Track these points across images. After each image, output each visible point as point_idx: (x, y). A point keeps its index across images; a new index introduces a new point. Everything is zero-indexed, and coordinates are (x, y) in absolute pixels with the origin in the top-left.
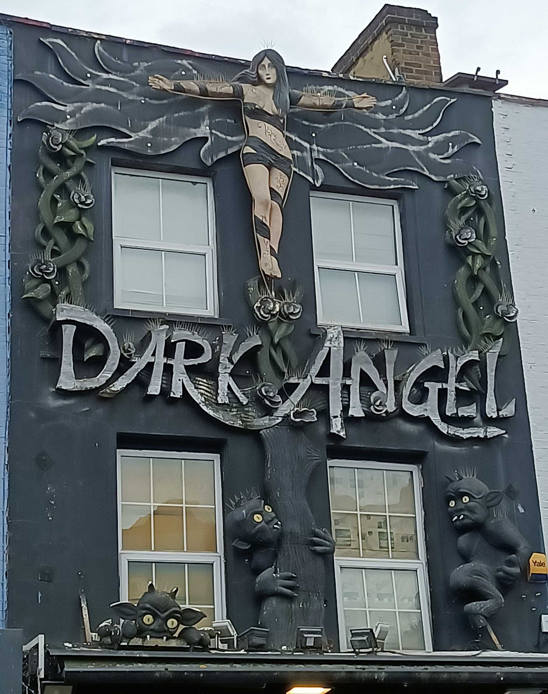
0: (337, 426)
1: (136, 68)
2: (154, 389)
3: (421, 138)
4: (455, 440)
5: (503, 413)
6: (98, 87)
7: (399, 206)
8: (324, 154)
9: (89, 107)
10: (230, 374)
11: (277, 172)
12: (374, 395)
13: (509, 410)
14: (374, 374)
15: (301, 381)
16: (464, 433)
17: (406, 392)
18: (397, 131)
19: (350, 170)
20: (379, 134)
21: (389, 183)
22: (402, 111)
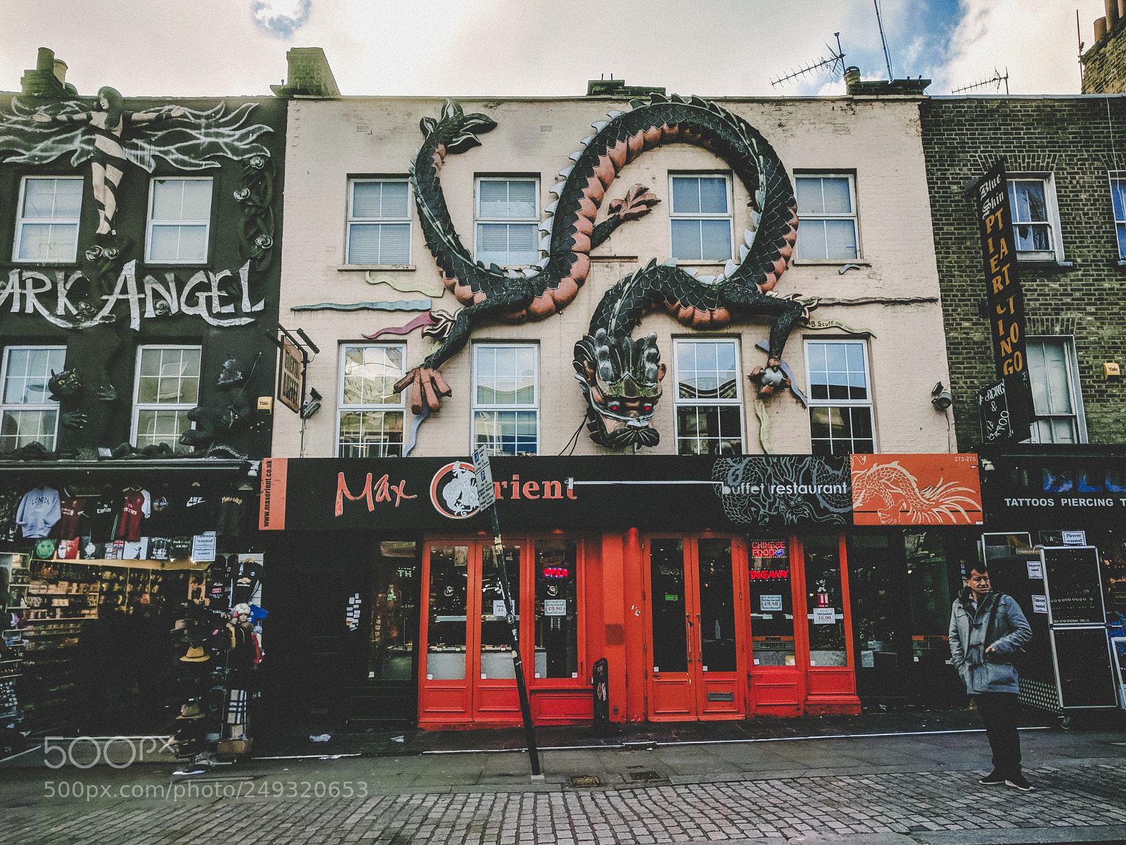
2: (16, 308)
3: (230, 132)
4: (220, 328)
5: (255, 309)
6: (10, 126)
7: (214, 180)
8: (159, 151)
9: (3, 139)
10: (66, 296)
11: (111, 168)
12: (163, 303)
13: (260, 307)
14: (161, 290)
15: (109, 297)
16: (225, 323)
17: (183, 299)
18: (213, 130)
19: (175, 161)
20: (200, 134)
21: (201, 165)
22: (218, 116)
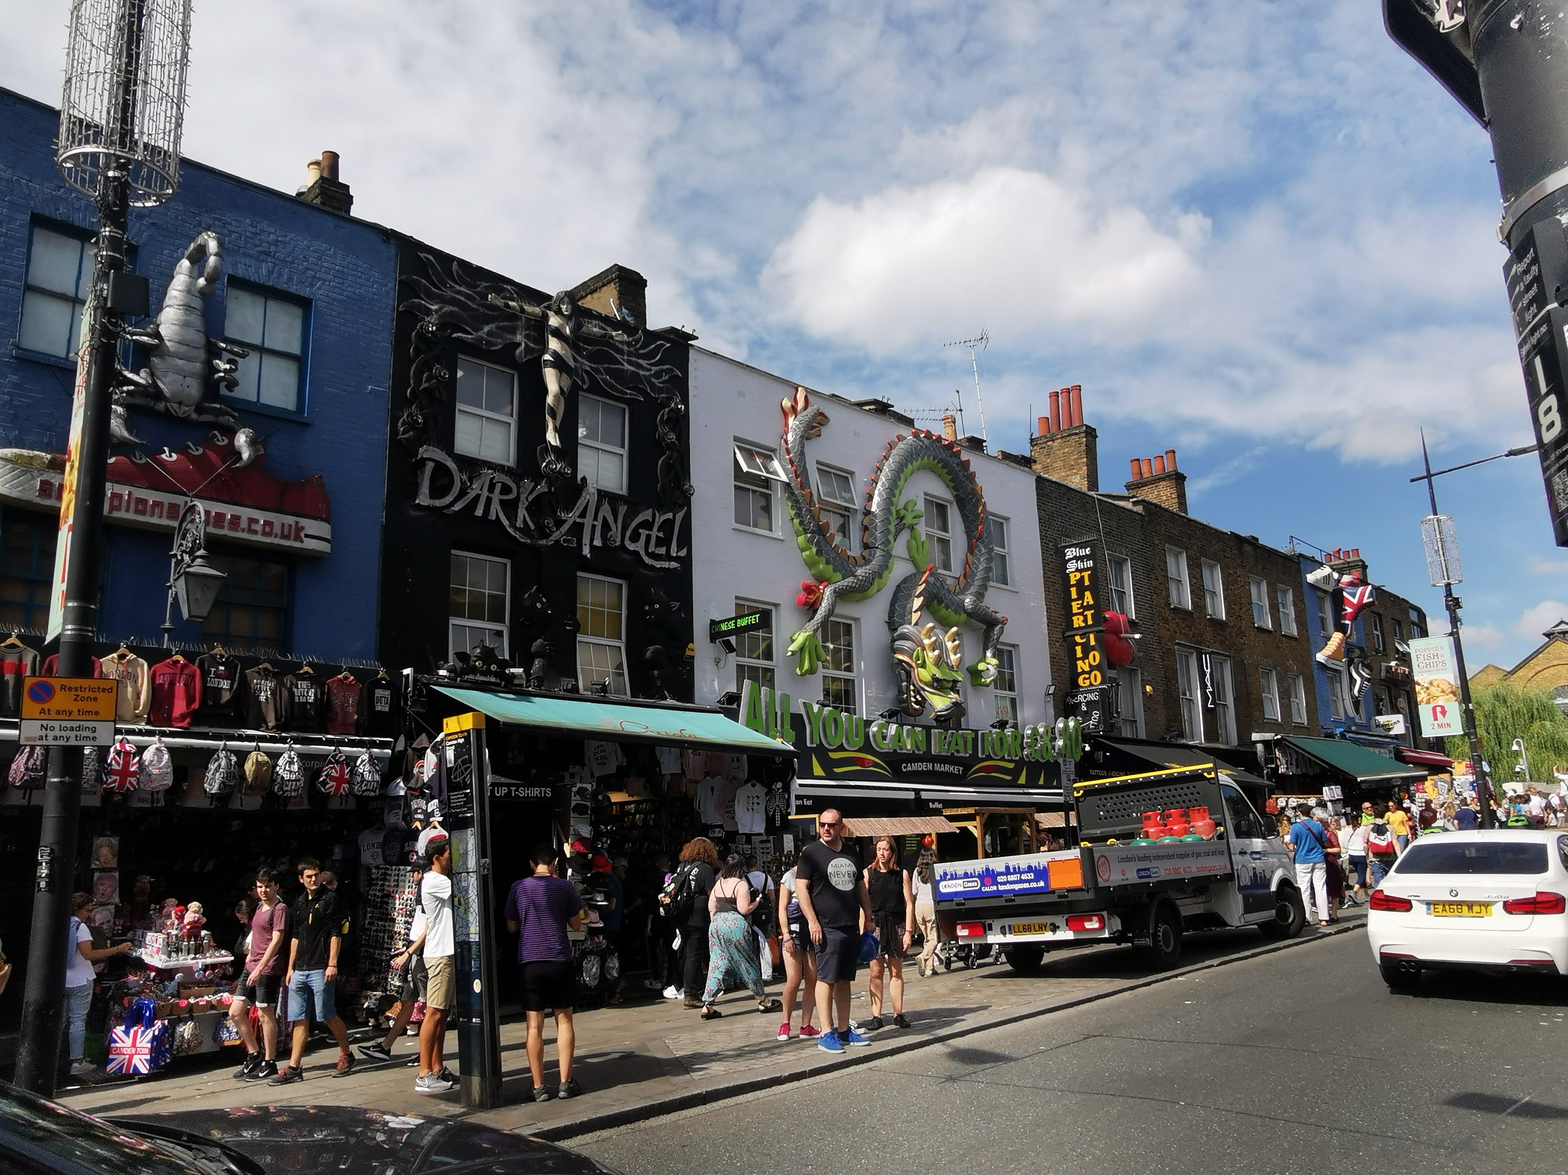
0: (586, 551)
1: (478, 286)
2: (479, 512)
3: (649, 367)
4: (652, 567)
5: (679, 554)
6: (454, 295)
7: (629, 409)
8: (590, 367)
9: (448, 308)
10: (526, 509)
11: (565, 376)
12: (610, 533)
13: (683, 553)
14: (610, 520)
15: (568, 519)
16: (658, 564)
17: (628, 534)
18: (634, 359)
19: (605, 381)
20: (624, 360)
21: (627, 394)
22: (638, 346)
